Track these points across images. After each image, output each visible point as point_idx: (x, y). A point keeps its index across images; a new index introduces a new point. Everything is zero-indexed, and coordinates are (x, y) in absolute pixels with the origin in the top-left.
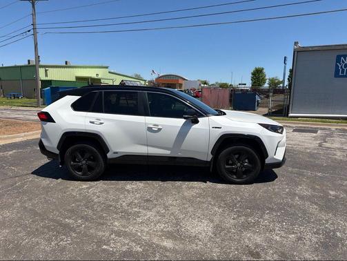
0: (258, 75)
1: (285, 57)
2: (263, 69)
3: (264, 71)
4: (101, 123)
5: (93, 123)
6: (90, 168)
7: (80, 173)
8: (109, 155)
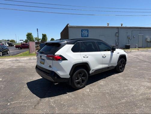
0: (29, 36)
1: (37, 29)
2: (31, 33)
3: (32, 34)
4: (87, 57)
5: (84, 57)
6: (83, 81)
7: (79, 85)
8: (91, 72)
